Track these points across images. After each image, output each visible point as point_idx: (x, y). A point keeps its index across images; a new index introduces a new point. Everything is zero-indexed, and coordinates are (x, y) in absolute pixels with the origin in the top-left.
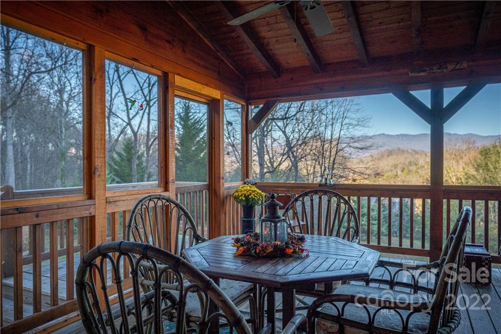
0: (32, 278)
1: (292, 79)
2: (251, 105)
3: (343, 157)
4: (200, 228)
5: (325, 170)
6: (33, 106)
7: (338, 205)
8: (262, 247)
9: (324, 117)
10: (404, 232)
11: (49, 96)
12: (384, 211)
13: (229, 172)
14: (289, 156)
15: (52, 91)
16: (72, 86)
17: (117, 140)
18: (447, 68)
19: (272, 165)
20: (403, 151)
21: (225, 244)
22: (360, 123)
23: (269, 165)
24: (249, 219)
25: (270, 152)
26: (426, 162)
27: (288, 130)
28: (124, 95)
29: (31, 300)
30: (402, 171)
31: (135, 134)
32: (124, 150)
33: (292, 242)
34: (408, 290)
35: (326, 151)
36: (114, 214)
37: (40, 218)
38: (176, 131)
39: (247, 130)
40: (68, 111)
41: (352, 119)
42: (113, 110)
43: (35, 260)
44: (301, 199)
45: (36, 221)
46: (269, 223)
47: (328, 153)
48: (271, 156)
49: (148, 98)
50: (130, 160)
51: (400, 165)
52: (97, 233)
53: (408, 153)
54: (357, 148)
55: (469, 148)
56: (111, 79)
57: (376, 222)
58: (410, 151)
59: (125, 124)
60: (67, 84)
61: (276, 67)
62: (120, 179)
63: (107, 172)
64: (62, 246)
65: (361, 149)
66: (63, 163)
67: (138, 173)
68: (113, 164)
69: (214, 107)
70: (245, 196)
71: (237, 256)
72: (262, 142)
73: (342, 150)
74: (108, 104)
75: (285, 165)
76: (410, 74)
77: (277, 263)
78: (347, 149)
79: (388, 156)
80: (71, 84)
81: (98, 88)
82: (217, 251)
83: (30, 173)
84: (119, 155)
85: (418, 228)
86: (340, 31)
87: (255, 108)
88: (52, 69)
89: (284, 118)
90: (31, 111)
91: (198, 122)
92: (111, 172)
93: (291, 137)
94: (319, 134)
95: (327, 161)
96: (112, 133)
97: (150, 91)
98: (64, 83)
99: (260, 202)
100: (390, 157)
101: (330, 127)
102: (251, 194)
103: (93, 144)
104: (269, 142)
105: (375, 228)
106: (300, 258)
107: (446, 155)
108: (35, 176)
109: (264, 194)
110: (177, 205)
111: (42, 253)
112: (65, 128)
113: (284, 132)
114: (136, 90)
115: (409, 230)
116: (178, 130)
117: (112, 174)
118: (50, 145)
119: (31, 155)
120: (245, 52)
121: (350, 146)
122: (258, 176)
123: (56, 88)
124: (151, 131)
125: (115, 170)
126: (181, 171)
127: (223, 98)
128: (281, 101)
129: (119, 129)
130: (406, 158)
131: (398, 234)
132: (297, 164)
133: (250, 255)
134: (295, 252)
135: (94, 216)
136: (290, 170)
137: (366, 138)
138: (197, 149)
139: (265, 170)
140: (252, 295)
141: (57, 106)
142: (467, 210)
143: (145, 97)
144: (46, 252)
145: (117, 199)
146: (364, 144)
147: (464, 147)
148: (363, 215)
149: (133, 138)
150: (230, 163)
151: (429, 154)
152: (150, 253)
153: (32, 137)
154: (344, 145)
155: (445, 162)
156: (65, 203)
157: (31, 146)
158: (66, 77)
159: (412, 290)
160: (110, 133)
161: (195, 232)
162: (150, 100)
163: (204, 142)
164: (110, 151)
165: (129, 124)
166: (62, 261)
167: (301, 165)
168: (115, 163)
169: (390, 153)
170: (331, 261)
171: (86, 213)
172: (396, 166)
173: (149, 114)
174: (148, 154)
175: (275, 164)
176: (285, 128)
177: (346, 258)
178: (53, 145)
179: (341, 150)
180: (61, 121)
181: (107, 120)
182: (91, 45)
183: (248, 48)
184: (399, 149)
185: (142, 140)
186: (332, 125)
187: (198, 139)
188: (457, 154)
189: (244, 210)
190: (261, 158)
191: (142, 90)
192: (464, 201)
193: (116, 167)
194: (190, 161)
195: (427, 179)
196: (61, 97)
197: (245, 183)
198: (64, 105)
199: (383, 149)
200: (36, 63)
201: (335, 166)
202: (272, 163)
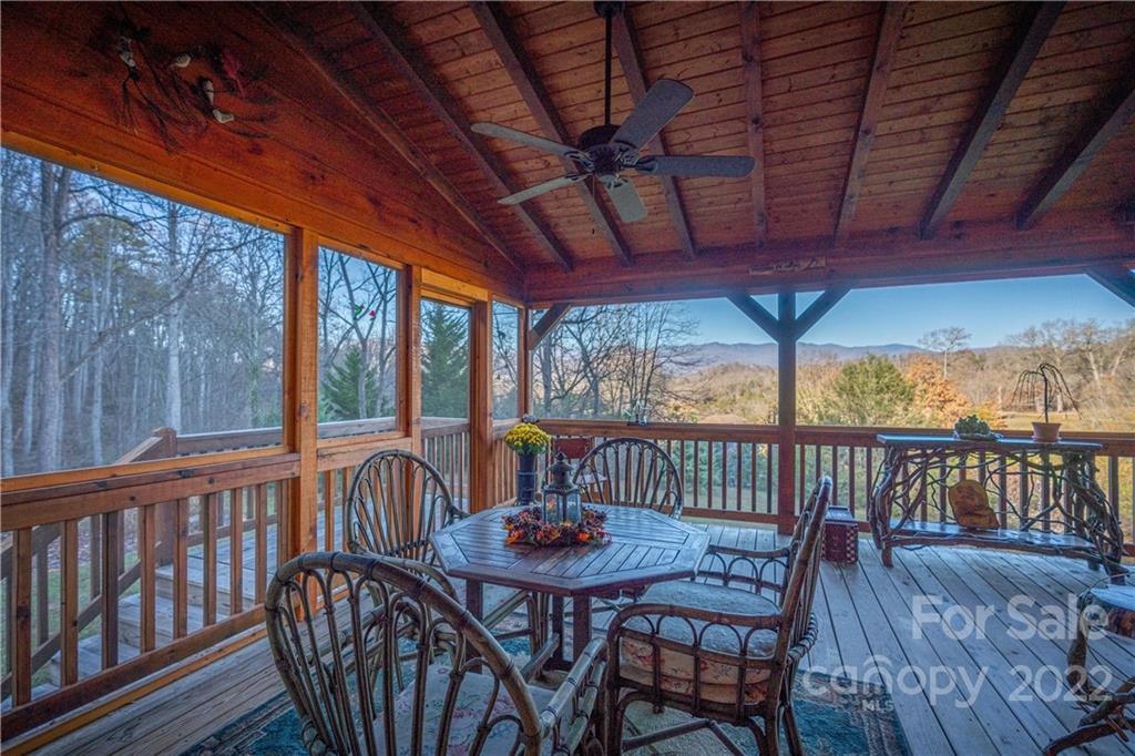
0: (202, 566)
1: (590, 274)
2: (532, 309)
3: (661, 376)
4: (456, 499)
5: (636, 394)
6: (211, 298)
7: (654, 461)
8: (545, 532)
9: (634, 320)
10: (743, 480)
11: (236, 283)
12: (717, 451)
13: (501, 396)
14: (586, 375)
15: (240, 277)
16: (271, 269)
17: (336, 350)
18: (799, 266)
19: (562, 386)
20: (743, 368)
21: (492, 524)
22: (685, 328)
23: (559, 387)
24: (528, 473)
25: (560, 368)
26: (773, 383)
27: (586, 337)
28: (348, 284)
29: (201, 600)
30: (742, 395)
31: (363, 341)
32: (348, 366)
33: (588, 523)
34: (747, 587)
35: (638, 367)
36: (328, 473)
37: (216, 483)
38: (424, 336)
39: (527, 345)
40: (263, 306)
41: (675, 323)
42: (332, 306)
43: (208, 540)
44: (602, 451)
45: (209, 488)
46: (555, 496)
47: (640, 370)
48: (561, 373)
49: (383, 289)
50: (355, 379)
51: (739, 387)
52: (302, 502)
53: (750, 369)
54: (681, 363)
55: (829, 364)
56: (329, 261)
57: (706, 467)
58: (752, 366)
59: (348, 326)
60: (263, 266)
61: (568, 258)
62: (341, 406)
63: (320, 397)
64: (249, 517)
65: (686, 364)
66: (255, 382)
67: (368, 398)
68: (329, 385)
69: (478, 312)
70: (522, 441)
71: (509, 545)
72: (548, 353)
73: (660, 366)
74: (323, 297)
75: (582, 386)
76: (752, 273)
77: (566, 556)
78: (667, 365)
79: (723, 373)
80: (268, 267)
81: (306, 290)
82: (481, 534)
83: (205, 396)
84: (340, 371)
85: (762, 475)
86: (655, 211)
87: (538, 312)
88: (240, 246)
89: (579, 321)
90: (208, 305)
91: (456, 325)
92: (327, 397)
93: (589, 348)
94: (629, 344)
95: (639, 381)
96: (329, 338)
97: (386, 280)
98: (259, 267)
99: (544, 449)
100: (726, 375)
101: (643, 334)
102: (531, 437)
103: (298, 371)
104: (558, 353)
105: (705, 475)
106: (599, 546)
107: (799, 373)
108: (212, 401)
109: (549, 437)
110: (422, 464)
111: (218, 528)
112: (259, 330)
113: (579, 340)
114: (366, 276)
115: (751, 477)
116: (426, 335)
117: (327, 400)
118: (236, 354)
119: (206, 370)
120: (523, 234)
121: (671, 361)
122: (543, 403)
123: (246, 272)
124: (387, 336)
125: (333, 394)
126: (431, 394)
127: (491, 299)
128: (574, 305)
129: (340, 333)
130: (746, 377)
131: (736, 483)
132: (597, 386)
133: (527, 544)
134: (592, 537)
135: (299, 477)
136: (588, 393)
137: (693, 348)
138: (454, 363)
139: (552, 394)
140: (531, 594)
141: (248, 299)
142: (827, 483)
143: (379, 288)
144: (225, 525)
145: (333, 450)
146: (689, 357)
147: (823, 362)
148: (689, 458)
149: (360, 346)
150: (501, 384)
151: (777, 372)
152: (377, 573)
153: (209, 344)
154: (663, 360)
155: (797, 383)
156: (254, 461)
157: (207, 357)
158: (262, 257)
159: (754, 586)
160: (326, 339)
161: (449, 503)
162: (387, 292)
163: (464, 354)
164: (326, 365)
165: (355, 326)
166: (249, 538)
167: (602, 386)
168: (334, 384)
169: (725, 370)
170: (642, 551)
171: (286, 474)
172: (733, 388)
173: (384, 313)
174: (382, 369)
175: (567, 387)
176: (581, 334)
177: (663, 545)
178: (240, 356)
179: (658, 366)
180: (252, 321)
181: (320, 320)
182: (297, 227)
183: (528, 230)
184: (737, 364)
185: (375, 348)
186: (646, 331)
187: (456, 349)
188: (814, 372)
189: (521, 460)
190: (547, 378)
191: (374, 277)
192: (823, 447)
193: (334, 389)
194: (443, 380)
195: (775, 407)
196: (254, 285)
197: (523, 421)
198: (258, 297)
199: (716, 365)
200: (218, 236)
201: (650, 389)
202: (562, 383)
